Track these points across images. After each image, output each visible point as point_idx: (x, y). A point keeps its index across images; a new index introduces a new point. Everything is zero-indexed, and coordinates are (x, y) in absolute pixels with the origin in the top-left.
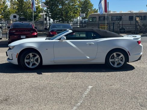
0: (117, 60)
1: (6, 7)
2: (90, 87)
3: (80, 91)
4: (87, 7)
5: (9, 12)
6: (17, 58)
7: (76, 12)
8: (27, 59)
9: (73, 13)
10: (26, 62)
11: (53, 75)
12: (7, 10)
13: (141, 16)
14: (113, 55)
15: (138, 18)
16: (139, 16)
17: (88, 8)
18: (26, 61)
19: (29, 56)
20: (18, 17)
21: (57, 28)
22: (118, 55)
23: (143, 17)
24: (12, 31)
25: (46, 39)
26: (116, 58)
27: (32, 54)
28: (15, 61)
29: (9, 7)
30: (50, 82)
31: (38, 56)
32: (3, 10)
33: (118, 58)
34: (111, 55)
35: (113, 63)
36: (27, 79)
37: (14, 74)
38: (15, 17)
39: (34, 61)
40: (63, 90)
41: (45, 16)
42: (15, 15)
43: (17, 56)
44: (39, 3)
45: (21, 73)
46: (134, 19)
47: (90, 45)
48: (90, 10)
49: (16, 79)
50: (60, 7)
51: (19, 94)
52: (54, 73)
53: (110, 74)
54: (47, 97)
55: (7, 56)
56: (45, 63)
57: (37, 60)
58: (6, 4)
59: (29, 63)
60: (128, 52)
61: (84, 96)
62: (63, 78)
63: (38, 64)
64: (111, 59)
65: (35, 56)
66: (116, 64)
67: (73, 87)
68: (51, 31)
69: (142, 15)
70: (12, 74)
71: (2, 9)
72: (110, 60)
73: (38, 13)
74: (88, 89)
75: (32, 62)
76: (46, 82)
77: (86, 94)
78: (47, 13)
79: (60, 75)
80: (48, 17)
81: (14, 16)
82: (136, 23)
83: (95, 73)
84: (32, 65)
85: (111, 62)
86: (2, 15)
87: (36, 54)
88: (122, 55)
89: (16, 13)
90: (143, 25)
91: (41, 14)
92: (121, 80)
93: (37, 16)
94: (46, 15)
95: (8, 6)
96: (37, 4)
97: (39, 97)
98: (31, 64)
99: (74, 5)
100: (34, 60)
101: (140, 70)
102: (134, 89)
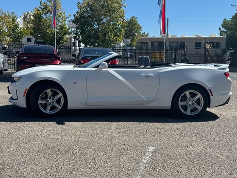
0: (190, 103)
1: (17, 26)
2: (151, 149)
3: (135, 156)
4: (133, 30)
5: (21, 33)
6: (25, 97)
7: (118, 34)
8: (42, 98)
9: (115, 36)
10: (41, 104)
11: (85, 126)
12: (18, 30)
13: (213, 43)
14: (185, 95)
15: (209, 45)
16: (209, 43)
17: (135, 32)
18: (40, 101)
19: (46, 93)
20: (33, 40)
21: (91, 54)
22: (193, 95)
23: (215, 44)
24: (21, 58)
25: (74, 67)
26: (189, 100)
27: (51, 91)
28: (22, 102)
29: (21, 26)
30: (80, 139)
31: (60, 95)
32: (13, 30)
33: (193, 100)
34: (182, 95)
35: (185, 108)
36: (40, 133)
37: (18, 123)
38: (29, 40)
39: (53, 103)
40: (102, 154)
41: (73, 39)
42: (30, 37)
43: (25, 93)
44: (65, 20)
45: (31, 123)
46: (202, 46)
47: (147, 77)
48: (137, 34)
49: (21, 133)
50: (95, 26)
51: (22, 160)
52: (87, 123)
53: (180, 125)
54: (75, 167)
55: (9, 93)
56: (71, 105)
57: (58, 101)
58: (17, 21)
59: (45, 106)
60: (209, 90)
61: (142, 166)
62: (102, 132)
63: (60, 107)
64: (181, 101)
65: (55, 94)
66: (189, 109)
67: (120, 148)
68: (82, 59)
69: (213, 41)
70: (15, 124)
71: (10, 28)
72: (180, 103)
73: (63, 35)
74: (148, 152)
75: (50, 104)
76: (74, 138)
77: (145, 161)
78: (77, 35)
79: (97, 126)
80: (77, 41)
81: (28, 38)
82: (205, 52)
83: (156, 123)
84: (51, 110)
85: (181, 106)
86: (11, 38)
87: (57, 91)
88: (199, 96)
89: (31, 34)
90: (216, 55)
91: (67, 36)
92: (202, 137)
93: (61, 38)
94: (75, 38)
95: (19, 25)
96: (62, 22)
97: (60, 167)
98: (49, 108)
99: (116, 24)
100: (55, 101)
101: (228, 120)
102: (229, 154)
